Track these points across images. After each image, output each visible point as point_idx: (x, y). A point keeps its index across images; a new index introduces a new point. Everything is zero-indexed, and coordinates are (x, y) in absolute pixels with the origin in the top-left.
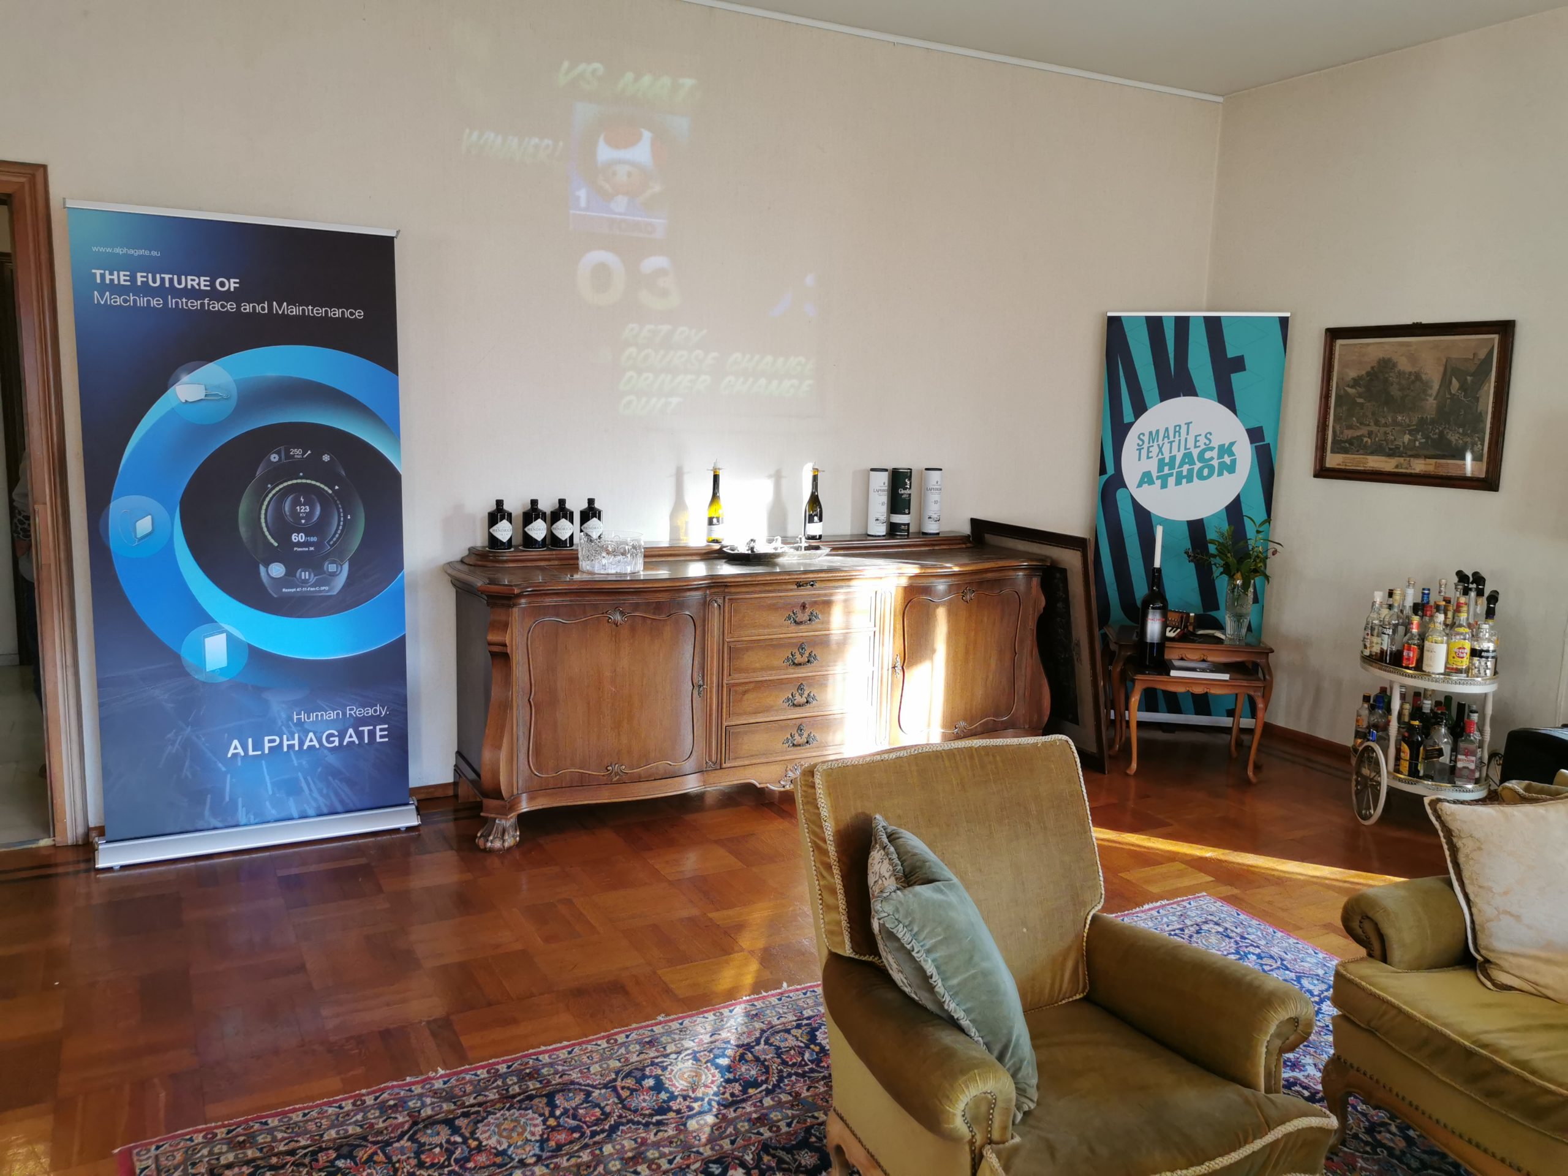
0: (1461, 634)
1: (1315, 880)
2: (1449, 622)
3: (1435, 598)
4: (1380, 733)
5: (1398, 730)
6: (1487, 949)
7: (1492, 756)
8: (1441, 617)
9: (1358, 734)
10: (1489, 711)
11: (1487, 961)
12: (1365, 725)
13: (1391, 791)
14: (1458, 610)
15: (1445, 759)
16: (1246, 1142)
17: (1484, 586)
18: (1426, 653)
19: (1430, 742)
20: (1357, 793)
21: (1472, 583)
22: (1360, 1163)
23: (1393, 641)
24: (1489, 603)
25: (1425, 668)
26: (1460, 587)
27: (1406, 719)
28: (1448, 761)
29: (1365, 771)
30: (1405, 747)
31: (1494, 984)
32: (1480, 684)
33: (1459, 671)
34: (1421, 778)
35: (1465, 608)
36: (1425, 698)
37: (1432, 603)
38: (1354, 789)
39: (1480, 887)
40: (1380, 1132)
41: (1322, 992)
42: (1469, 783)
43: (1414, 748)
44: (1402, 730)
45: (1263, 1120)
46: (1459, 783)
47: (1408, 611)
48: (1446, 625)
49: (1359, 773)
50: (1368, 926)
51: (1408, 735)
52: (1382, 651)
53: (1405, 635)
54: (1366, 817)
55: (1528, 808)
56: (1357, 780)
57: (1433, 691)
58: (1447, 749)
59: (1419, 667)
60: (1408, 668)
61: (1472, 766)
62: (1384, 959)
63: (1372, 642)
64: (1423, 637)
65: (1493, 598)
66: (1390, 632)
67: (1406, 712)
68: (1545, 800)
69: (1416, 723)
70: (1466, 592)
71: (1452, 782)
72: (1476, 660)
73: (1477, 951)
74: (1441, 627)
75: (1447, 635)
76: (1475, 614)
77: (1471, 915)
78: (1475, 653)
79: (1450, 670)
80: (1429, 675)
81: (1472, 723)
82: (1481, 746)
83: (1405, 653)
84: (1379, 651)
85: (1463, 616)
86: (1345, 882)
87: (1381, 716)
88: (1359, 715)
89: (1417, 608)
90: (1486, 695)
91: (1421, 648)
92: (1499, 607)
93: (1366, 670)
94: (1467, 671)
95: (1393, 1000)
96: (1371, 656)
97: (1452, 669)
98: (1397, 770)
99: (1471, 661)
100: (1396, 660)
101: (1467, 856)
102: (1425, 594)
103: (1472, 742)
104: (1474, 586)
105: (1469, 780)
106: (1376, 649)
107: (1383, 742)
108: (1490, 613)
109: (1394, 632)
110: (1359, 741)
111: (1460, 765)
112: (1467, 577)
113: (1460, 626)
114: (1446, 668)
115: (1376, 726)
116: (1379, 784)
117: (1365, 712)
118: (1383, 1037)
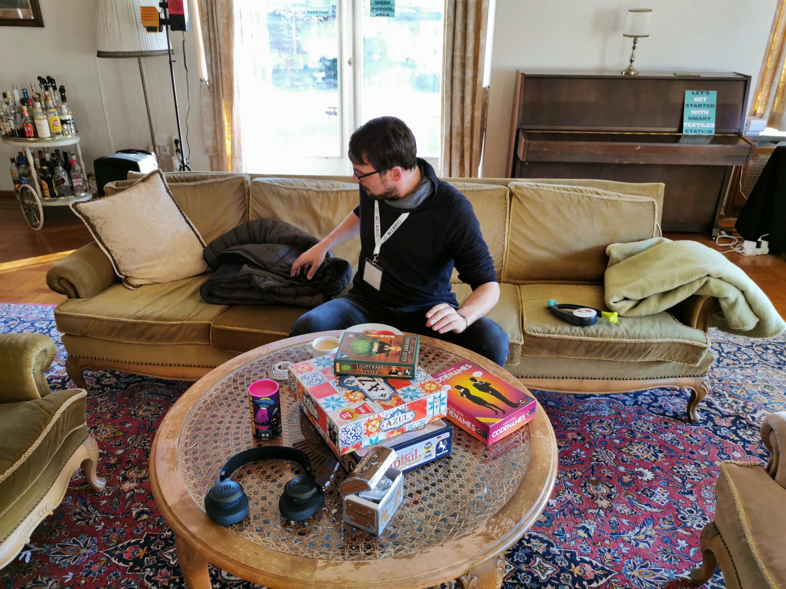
0: (53, 112)
1: (21, 269)
2: (44, 107)
3: (30, 95)
4: (28, 178)
5: (38, 175)
6: (124, 271)
7: (89, 176)
8: (38, 105)
9: (15, 182)
10: (80, 153)
11: (127, 277)
12: (17, 175)
13: (44, 208)
14: (46, 99)
15: (67, 183)
16: (41, 431)
17: (55, 83)
18: (37, 127)
19: (56, 176)
20: (27, 214)
21: (48, 83)
22: (99, 400)
23: (15, 123)
24: (61, 94)
25: (40, 135)
26: (43, 86)
27: (39, 167)
28: (68, 184)
29: (27, 201)
30: (44, 182)
31: (134, 287)
32: (71, 139)
33: (58, 134)
34: (58, 196)
35: (50, 98)
36: (45, 153)
37: (30, 97)
38: (24, 213)
39: (112, 242)
40: (103, 380)
41: (48, 325)
42: (82, 192)
43: (49, 181)
44: (39, 174)
45: (46, 413)
46: (77, 194)
47: (18, 104)
48: (43, 109)
49: (23, 204)
50: (62, 282)
51: (43, 175)
52: (12, 130)
53: (22, 118)
54: (36, 226)
55: (121, 195)
56: (24, 208)
57: (48, 148)
58: (66, 178)
59: (36, 135)
60: (30, 137)
61: (81, 184)
62: (78, 296)
63: (4, 126)
64: (32, 118)
65: (62, 90)
66: (12, 118)
67: (38, 163)
68: (127, 188)
69: (45, 168)
70: (47, 89)
71: (74, 194)
72: (65, 126)
73: (121, 274)
74: (40, 111)
75: (45, 114)
76: (56, 101)
77: (112, 257)
78: (63, 122)
79: (54, 134)
80: (43, 139)
81: (73, 161)
82: (82, 172)
83: (26, 129)
84: (10, 131)
85: (50, 102)
86: (39, 263)
87: (25, 168)
88: (11, 171)
89: (24, 101)
90: (76, 144)
91: (34, 125)
92: (67, 94)
93: (7, 143)
94: (63, 133)
95: (90, 316)
96: (6, 134)
97: (54, 133)
98: (44, 196)
99: (62, 127)
100: (21, 134)
101: (101, 228)
102: (25, 92)
103: (77, 171)
104: (50, 84)
105: (82, 191)
106: (8, 130)
107: (31, 182)
108: (64, 99)
109: (15, 117)
110: (17, 186)
111: (75, 185)
112: (44, 80)
113: (50, 108)
114: (51, 133)
115: (24, 175)
116: (37, 206)
117: (15, 169)
118: (91, 336)
